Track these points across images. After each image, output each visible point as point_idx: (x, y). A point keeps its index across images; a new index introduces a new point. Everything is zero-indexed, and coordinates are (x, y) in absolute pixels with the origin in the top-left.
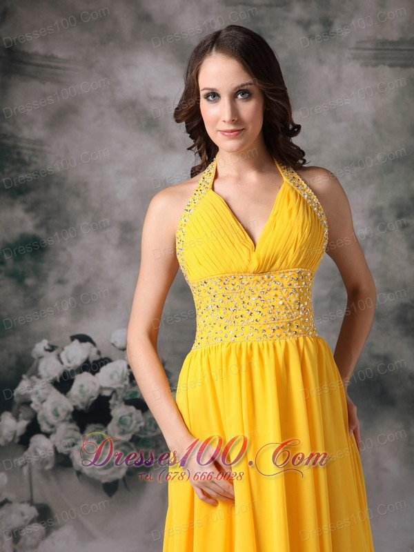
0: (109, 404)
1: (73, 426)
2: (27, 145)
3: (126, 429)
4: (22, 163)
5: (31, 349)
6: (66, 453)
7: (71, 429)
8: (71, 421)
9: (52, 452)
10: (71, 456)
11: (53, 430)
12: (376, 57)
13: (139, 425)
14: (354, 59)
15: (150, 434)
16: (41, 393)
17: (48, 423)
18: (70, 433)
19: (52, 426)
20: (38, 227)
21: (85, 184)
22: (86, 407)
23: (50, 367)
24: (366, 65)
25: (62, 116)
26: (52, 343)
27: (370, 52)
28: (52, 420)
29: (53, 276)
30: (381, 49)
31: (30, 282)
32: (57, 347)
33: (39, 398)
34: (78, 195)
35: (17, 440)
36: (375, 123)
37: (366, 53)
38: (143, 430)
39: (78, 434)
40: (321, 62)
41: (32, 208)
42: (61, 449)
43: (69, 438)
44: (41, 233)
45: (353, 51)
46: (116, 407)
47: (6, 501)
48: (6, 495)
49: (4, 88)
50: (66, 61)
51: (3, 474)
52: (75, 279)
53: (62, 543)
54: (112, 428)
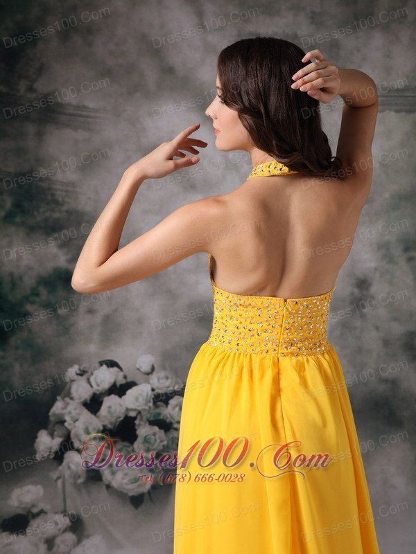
0: (134, 424)
1: (102, 443)
3: (150, 447)
4: (56, 203)
6: (96, 468)
8: (101, 439)
9: (84, 467)
10: (101, 472)
13: (162, 444)
15: (172, 452)
16: (74, 412)
17: (80, 440)
19: (84, 444)
20: (70, 261)
22: (114, 427)
26: (82, 368)
28: (84, 437)
29: (83, 306)
32: (87, 372)
38: (166, 448)
41: (64, 245)
46: (141, 427)
47: (42, 512)
48: (41, 506)
49: (40, 135)
50: (97, 111)
51: (39, 486)
52: (103, 308)
53: (92, 550)
54: (138, 445)
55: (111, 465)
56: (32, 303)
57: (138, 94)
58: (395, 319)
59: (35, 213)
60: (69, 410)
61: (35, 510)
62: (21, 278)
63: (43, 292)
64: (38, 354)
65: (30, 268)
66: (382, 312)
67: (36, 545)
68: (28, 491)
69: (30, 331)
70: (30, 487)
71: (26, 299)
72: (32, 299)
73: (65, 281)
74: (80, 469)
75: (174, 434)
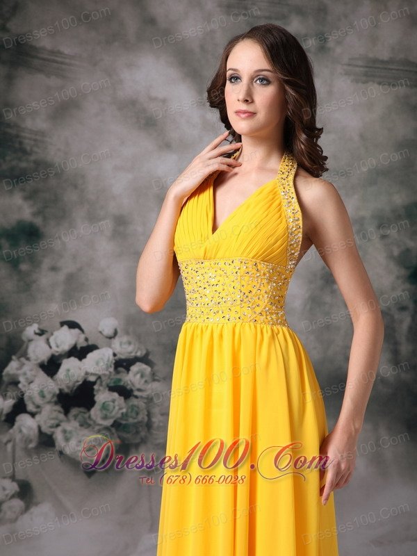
0: (93, 389)
1: (58, 408)
2: (27, 135)
3: (108, 414)
5: (22, 331)
6: (49, 433)
7: (55, 411)
8: (56, 403)
9: (36, 431)
10: (54, 436)
11: (39, 410)
12: (366, 75)
13: (121, 411)
14: (346, 74)
15: (131, 421)
16: (29, 374)
17: (34, 403)
18: (55, 414)
19: (38, 407)
20: (35, 214)
21: (83, 177)
22: (71, 391)
23: (39, 350)
24: (357, 81)
25: (64, 110)
26: (42, 327)
27: (362, 69)
28: (38, 400)
29: (46, 263)
30: (370, 67)
31: (24, 267)
32: (47, 331)
33: (27, 379)
34: (76, 187)
35: (3, 418)
36: (362, 136)
37: (357, 69)
38: (124, 416)
39: (62, 416)
41: (31, 196)
42: (45, 429)
43: (53, 419)
44: (38, 221)
45: (345, 67)
46: (100, 393)
49: (10, 78)
50: (72, 57)
52: (68, 266)
53: (40, 519)
54: (95, 412)
55: (65, 431)
57: (116, 44)
60: (24, 371)
63: (5, 244)
73: (30, 234)
74: (32, 433)
75: (134, 401)
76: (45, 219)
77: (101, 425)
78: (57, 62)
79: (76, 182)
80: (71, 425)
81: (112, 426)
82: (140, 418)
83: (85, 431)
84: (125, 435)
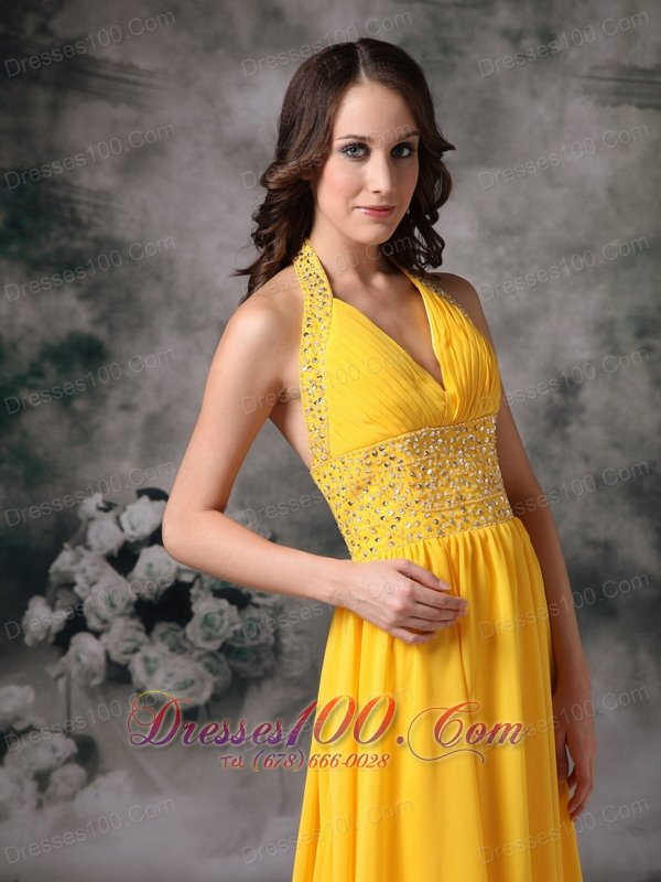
0: (189, 595)
1: (136, 623)
2: (85, 199)
3: (213, 633)
4: (76, 224)
6: (122, 662)
7: (131, 628)
8: (132, 616)
9: (103, 659)
10: (130, 668)
11: (106, 626)
12: (617, 93)
13: (233, 628)
14: (585, 92)
15: (248, 642)
16: (90, 571)
17: (98, 616)
18: (131, 633)
19: (105, 622)
20: (96, 322)
21: (171, 262)
22: (156, 597)
23: (105, 535)
24: (603, 104)
25: (139, 159)
26: (109, 499)
27: (610, 84)
28: (105, 611)
29: (115, 398)
30: (624, 81)
31: (80, 405)
32: (116, 505)
34: (159, 278)
35: (51, 640)
36: (611, 191)
37: (604, 85)
38: (238, 635)
39: (141, 636)
40: (534, 94)
41: (89, 294)
42: (116, 656)
43: (128, 640)
44: (101, 333)
45: (584, 81)
46: (200, 600)
47: (30, 729)
48: (30, 719)
49: (55, 109)
50: (152, 74)
51: (28, 688)
52: (148, 403)
53: (110, 795)
54: (193, 629)
55: (146, 660)
56: (32, 388)
57: (221, 51)
58: (616, 445)
59: (43, 239)
60: (81, 566)
61: (19, 726)
62: (14, 346)
63: (50, 369)
64: (35, 472)
65: (30, 330)
66: (596, 433)
67: (20, 783)
68: (10, 695)
69: (24, 433)
70: (14, 689)
71: (21, 381)
72: (32, 380)
73: (87, 353)
74: (95, 663)
75: (253, 613)
76: (112, 329)
77: (202, 649)
78: (128, 82)
79: (160, 271)
80: (157, 650)
81: (221, 650)
82: (262, 638)
83: (179, 660)
84: (240, 665)
